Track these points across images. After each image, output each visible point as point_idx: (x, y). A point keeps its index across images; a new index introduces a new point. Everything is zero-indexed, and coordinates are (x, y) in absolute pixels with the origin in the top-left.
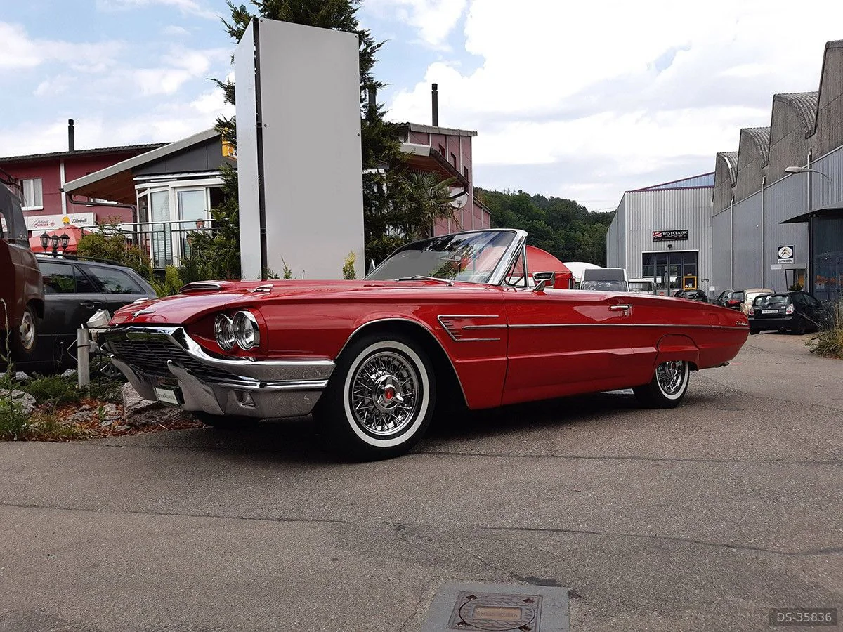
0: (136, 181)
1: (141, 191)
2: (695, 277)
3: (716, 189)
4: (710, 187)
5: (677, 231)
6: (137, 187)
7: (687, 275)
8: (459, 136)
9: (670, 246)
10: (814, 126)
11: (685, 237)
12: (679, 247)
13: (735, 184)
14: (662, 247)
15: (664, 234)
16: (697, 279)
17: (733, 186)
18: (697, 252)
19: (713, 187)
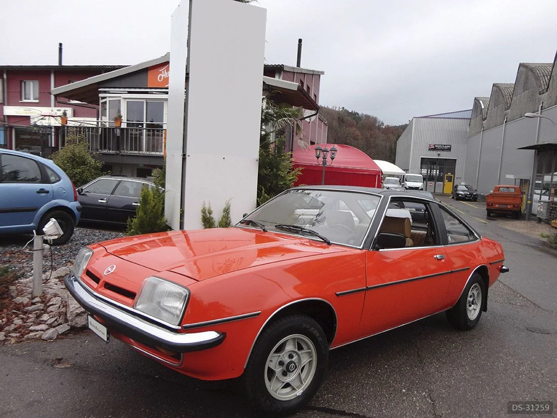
0: (100, 91)
1: (103, 98)
2: (453, 176)
3: (472, 121)
4: (468, 119)
5: (445, 145)
6: (101, 95)
7: (447, 174)
8: (313, 75)
9: (439, 155)
10: (546, 87)
11: (449, 149)
12: (444, 155)
13: (485, 119)
14: (434, 155)
15: (436, 146)
16: (454, 176)
17: (484, 120)
18: (456, 160)
19: (470, 119)
